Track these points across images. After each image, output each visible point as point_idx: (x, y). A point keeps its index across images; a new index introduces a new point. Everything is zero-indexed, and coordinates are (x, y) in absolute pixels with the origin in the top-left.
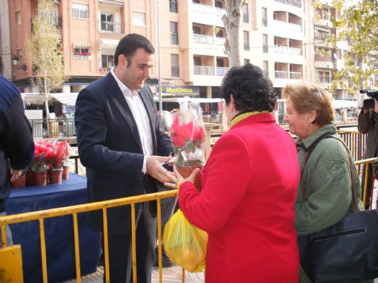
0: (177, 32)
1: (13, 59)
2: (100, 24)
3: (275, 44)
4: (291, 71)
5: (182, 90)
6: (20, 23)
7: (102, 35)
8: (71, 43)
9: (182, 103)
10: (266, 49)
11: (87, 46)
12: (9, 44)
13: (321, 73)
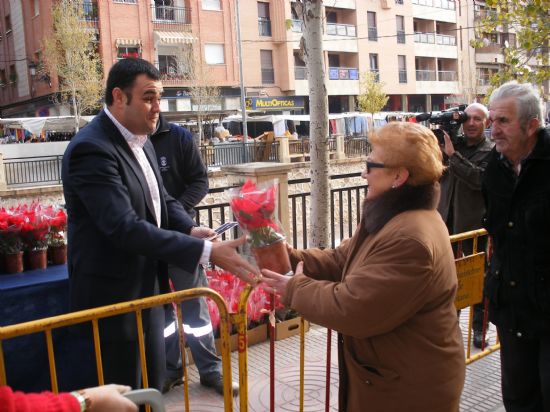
0: (268, 17)
1: (30, 67)
2: (154, 10)
3: (415, 29)
4: (440, 69)
5: (278, 103)
6: (37, 14)
7: (158, 27)
8: (113, 41)
9: (277, 122)
10: (401, 37)
11: (135, 43)
12: (23, 45)
13: (486, 70)
